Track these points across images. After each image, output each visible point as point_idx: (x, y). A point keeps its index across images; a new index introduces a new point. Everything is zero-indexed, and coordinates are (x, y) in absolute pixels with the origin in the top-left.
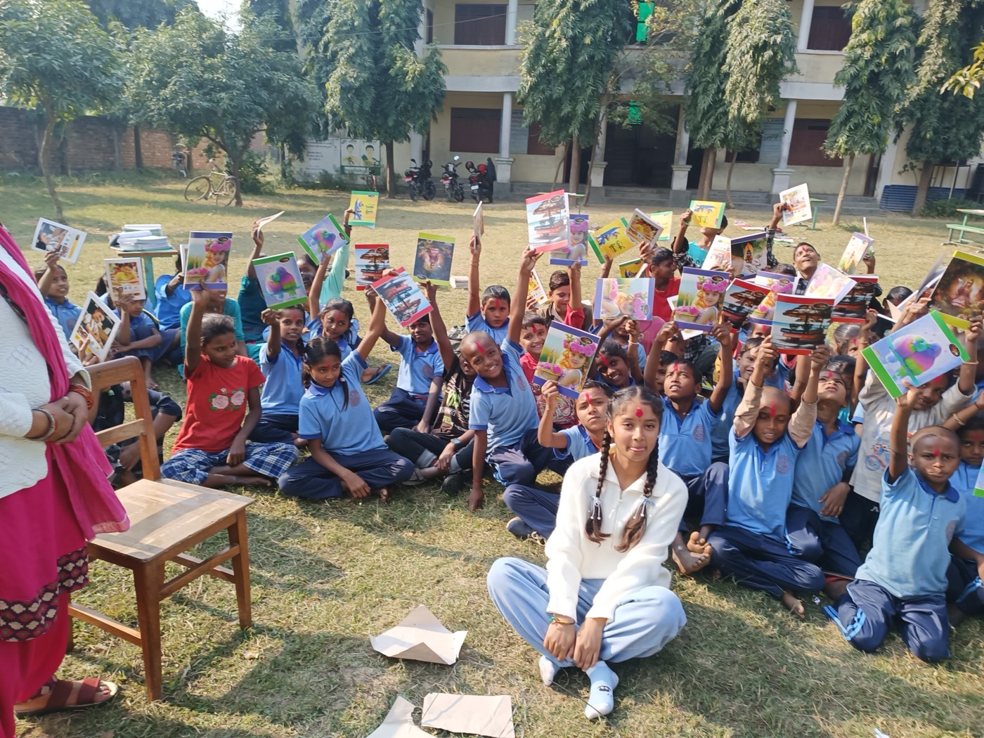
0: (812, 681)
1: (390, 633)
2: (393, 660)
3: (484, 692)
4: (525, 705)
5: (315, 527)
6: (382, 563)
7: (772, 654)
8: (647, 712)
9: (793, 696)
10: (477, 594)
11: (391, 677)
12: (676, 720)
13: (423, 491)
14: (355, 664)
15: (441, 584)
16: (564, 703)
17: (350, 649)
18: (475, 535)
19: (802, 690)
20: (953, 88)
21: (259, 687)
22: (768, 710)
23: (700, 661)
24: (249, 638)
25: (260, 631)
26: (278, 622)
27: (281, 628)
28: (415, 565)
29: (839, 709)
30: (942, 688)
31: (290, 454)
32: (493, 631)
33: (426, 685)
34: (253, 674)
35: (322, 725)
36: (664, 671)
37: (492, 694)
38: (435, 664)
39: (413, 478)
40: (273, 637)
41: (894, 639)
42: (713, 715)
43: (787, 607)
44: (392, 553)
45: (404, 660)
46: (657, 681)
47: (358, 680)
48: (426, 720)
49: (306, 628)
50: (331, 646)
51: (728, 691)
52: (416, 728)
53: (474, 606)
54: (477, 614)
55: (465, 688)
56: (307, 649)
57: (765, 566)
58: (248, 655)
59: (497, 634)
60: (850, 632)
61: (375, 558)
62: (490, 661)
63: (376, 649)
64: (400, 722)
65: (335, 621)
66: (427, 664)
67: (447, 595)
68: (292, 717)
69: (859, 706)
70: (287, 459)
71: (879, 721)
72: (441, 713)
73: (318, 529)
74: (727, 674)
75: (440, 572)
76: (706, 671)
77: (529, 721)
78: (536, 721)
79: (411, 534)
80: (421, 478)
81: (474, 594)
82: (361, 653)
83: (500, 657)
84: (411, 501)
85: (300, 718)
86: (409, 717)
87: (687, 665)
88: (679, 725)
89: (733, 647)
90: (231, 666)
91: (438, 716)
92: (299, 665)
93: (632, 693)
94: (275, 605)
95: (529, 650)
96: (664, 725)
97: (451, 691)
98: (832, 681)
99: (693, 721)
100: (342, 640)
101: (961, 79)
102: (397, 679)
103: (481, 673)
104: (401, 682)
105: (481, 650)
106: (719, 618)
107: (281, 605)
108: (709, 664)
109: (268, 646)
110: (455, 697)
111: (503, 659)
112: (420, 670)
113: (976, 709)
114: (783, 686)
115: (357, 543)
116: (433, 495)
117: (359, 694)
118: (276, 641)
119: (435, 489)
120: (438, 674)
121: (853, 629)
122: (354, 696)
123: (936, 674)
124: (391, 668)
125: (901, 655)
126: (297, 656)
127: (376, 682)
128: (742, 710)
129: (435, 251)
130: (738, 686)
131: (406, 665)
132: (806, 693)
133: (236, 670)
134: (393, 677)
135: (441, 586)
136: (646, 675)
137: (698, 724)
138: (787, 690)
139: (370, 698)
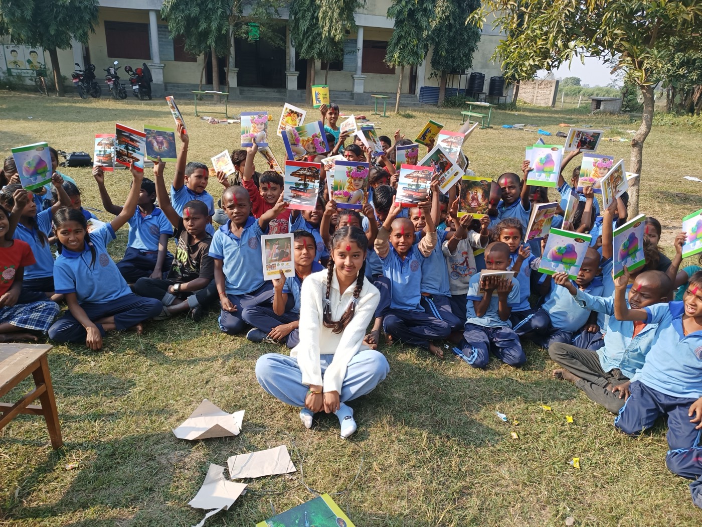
0: (457, 394)
1: (185, 424)
2: (195, 442)
3: (265, 447)
4: (296, 448)
5: (90, 362)
6: (156, 378)
7: (431, 382)
8: (375, 433)
9: (450, 404)
10: (239, 385)
11: (196, 454)
12: (393, 433)
13: (171, 322)
14: (166, 451)
15: (210, 383)
16: (321, 441)
17: (157, 443)
18: (223, 346)
19: (454, 400)
20: (472, 22)
21: (90, 486)
22: (440, 415)
23: (396, 395)
24: (64, 455)
25: (72, 447)
26: (85, 437)
27: (89, 441)
28: (182, 374)
29: (475, 406)
30: (523, 381)
31: (52, 309)
32: (258, 407)
33: (224, 453)
34: (79, 479)
35: (156, 499)
36: (377, 406)
37: (271, 448)
38: (226, 437)
39: (162, 314)
40: (85, 449)
41: (492, 360)
42: (412, 425)
43: (432, 354)
44: (162, 370)
45: (203, 440)
46: (374, 414)
47: (173, 461)
48: (233, 475)
49: (111, 437)
50: (140, 444)
51: (417, 409)
52: (228, 482)
53: (239, 394)
54: (243, 398)
55: (252, 448)
56: (120, 451)
57: (416, 329)
58: (69, 466)
59: (262, 408)
60: (472, 359)
61: (150, 375)
62: (263, 426)
63: (178, 437)
64: (215, 481)
65: (134, 426)
66: (220, 439)
67: (216, 390)
68: (129, 500)
69: (485, 401)
70: (49, 314)
71: (497, 406)
72: (242, 468)
73: (93, 363)
74: (412, 400)
75: (206, 376)
76: (401, 401)
77: (302, 458)
78: (306, 457)
79: (172, 354)
80: (169, 314)
81: (237, 385)
82: (167, 443)
83: (268, 422)
84: (163, 330)
85: (136, 499)
86: (222, 476)
87: (390, 399)
88: (395, 436)
89: (411, 383)
90: (56, 478)
91: (241, 471)
92: (118, 463)
93: (362, 424)
94: (78, 425)
95: (286, 413)
96: (387, 438)
97: (243, 452)
98: (467, 391)
99: (403, 431)
100: (148, 438)
101: (476, 16)
102: (201, 453)
103: (260, 436)
104: (205, 455)
105: (254, 421)
106: (399, 368)
107: (82, 425)
108: (402, 397)
109: (84, 457)
110: (247, 455)
111: (271, 423)
112: (216, 444)
113: (541, 389)
114: (443, 400)
115: (129, 369)
116: (179, 323)
117: (177, 471)
118: (89, 451)
119: (180, 319)
120: (230, 443)
121: (474, 357)
122: (174, 472)
123: (518, 374)
124: (194, 448)
125: (499, 368)
126: (115, 457)
127: (187, 460)
128: (427, 419)
129: (160, 138)
130: (421, 405)
131: (205, 443)
132: (456, 401)
133: (62, 480)
134: (198, 454)
135: (210, 385)
136: (366, 411)
137: (406, 433)
138: (445, 401)
139: (186, 471)
